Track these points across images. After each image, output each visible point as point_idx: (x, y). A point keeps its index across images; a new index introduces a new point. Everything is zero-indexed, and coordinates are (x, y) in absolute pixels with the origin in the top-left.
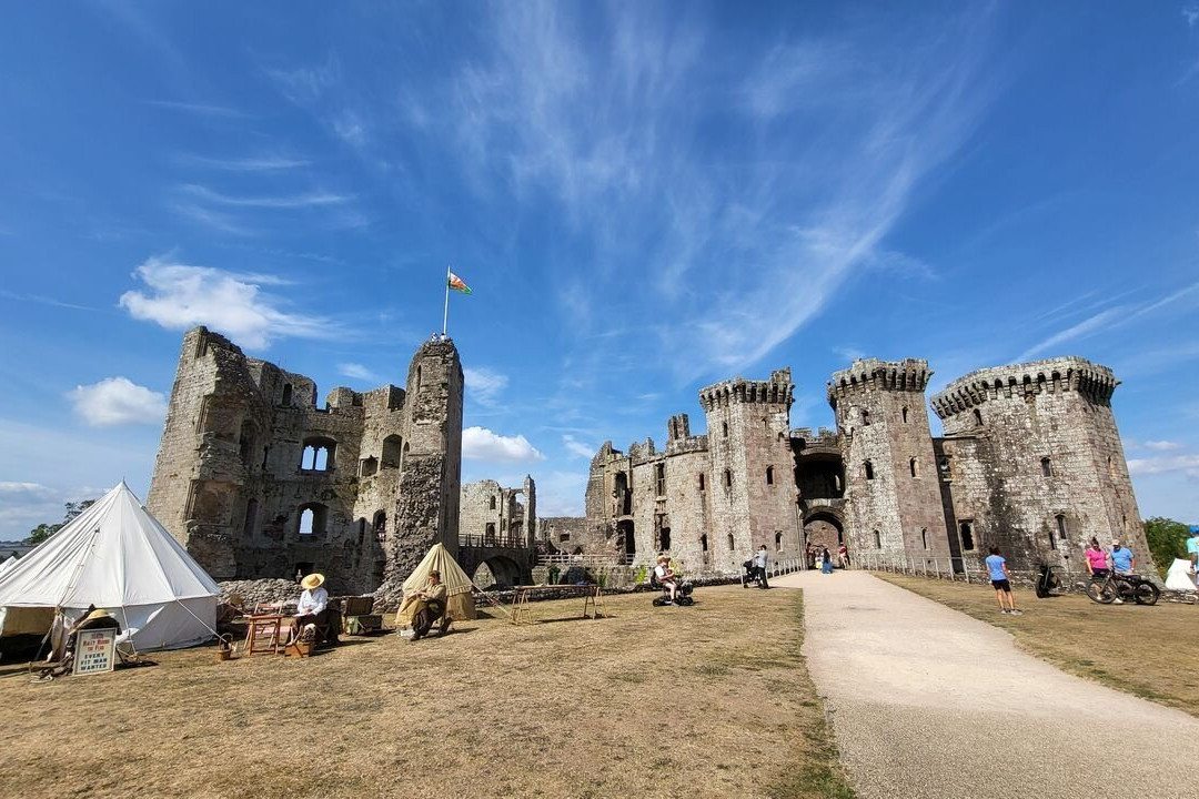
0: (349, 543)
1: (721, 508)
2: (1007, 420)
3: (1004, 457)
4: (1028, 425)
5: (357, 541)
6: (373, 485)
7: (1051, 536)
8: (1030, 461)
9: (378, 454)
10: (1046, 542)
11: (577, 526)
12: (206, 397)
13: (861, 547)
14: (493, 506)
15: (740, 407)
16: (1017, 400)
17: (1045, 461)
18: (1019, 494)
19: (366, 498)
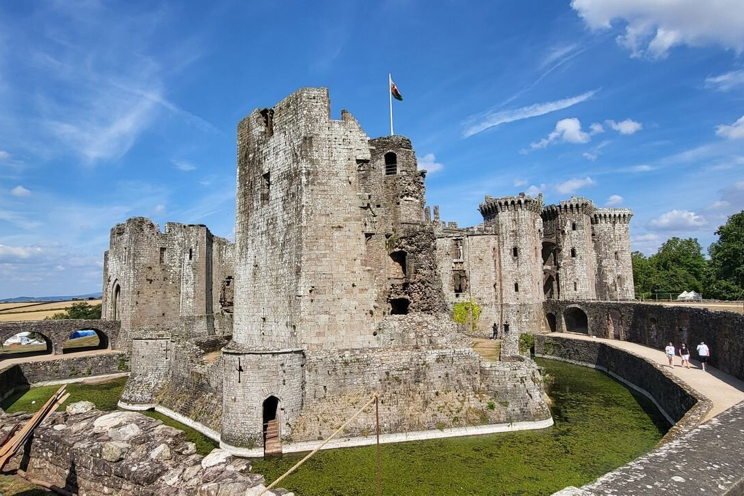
1: (509, 268)
2: (605, 233)
3: (603, 250)
4: (612, 237)
7: (615, 285)
8: (611, 253)
10: (614, 288)
13: (567, 290)
15: (527, 213)
16: (610, 225)
17: (616, 253)
18: (607, 267)
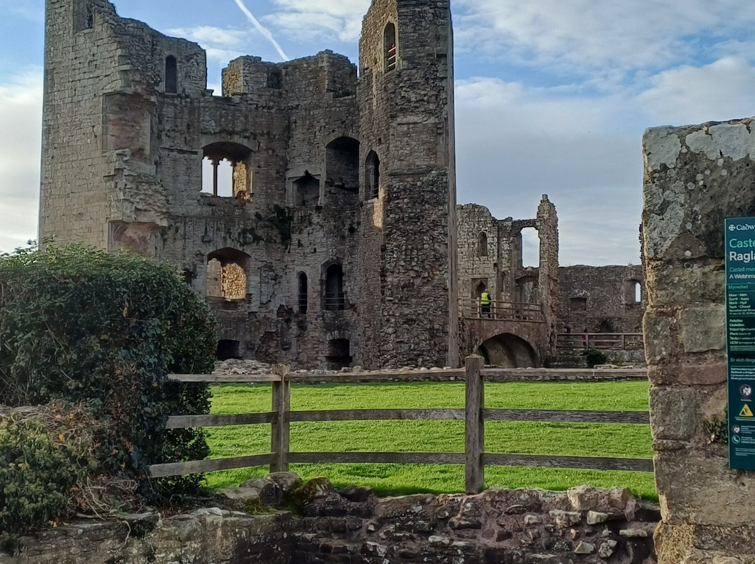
0: (285, 312)
5: (296, 309)
6: (315, 219)
9: (320, 170)
11: (601, 283)
12: (107, 95)
14: (483, 251)
19: (305, 241)
